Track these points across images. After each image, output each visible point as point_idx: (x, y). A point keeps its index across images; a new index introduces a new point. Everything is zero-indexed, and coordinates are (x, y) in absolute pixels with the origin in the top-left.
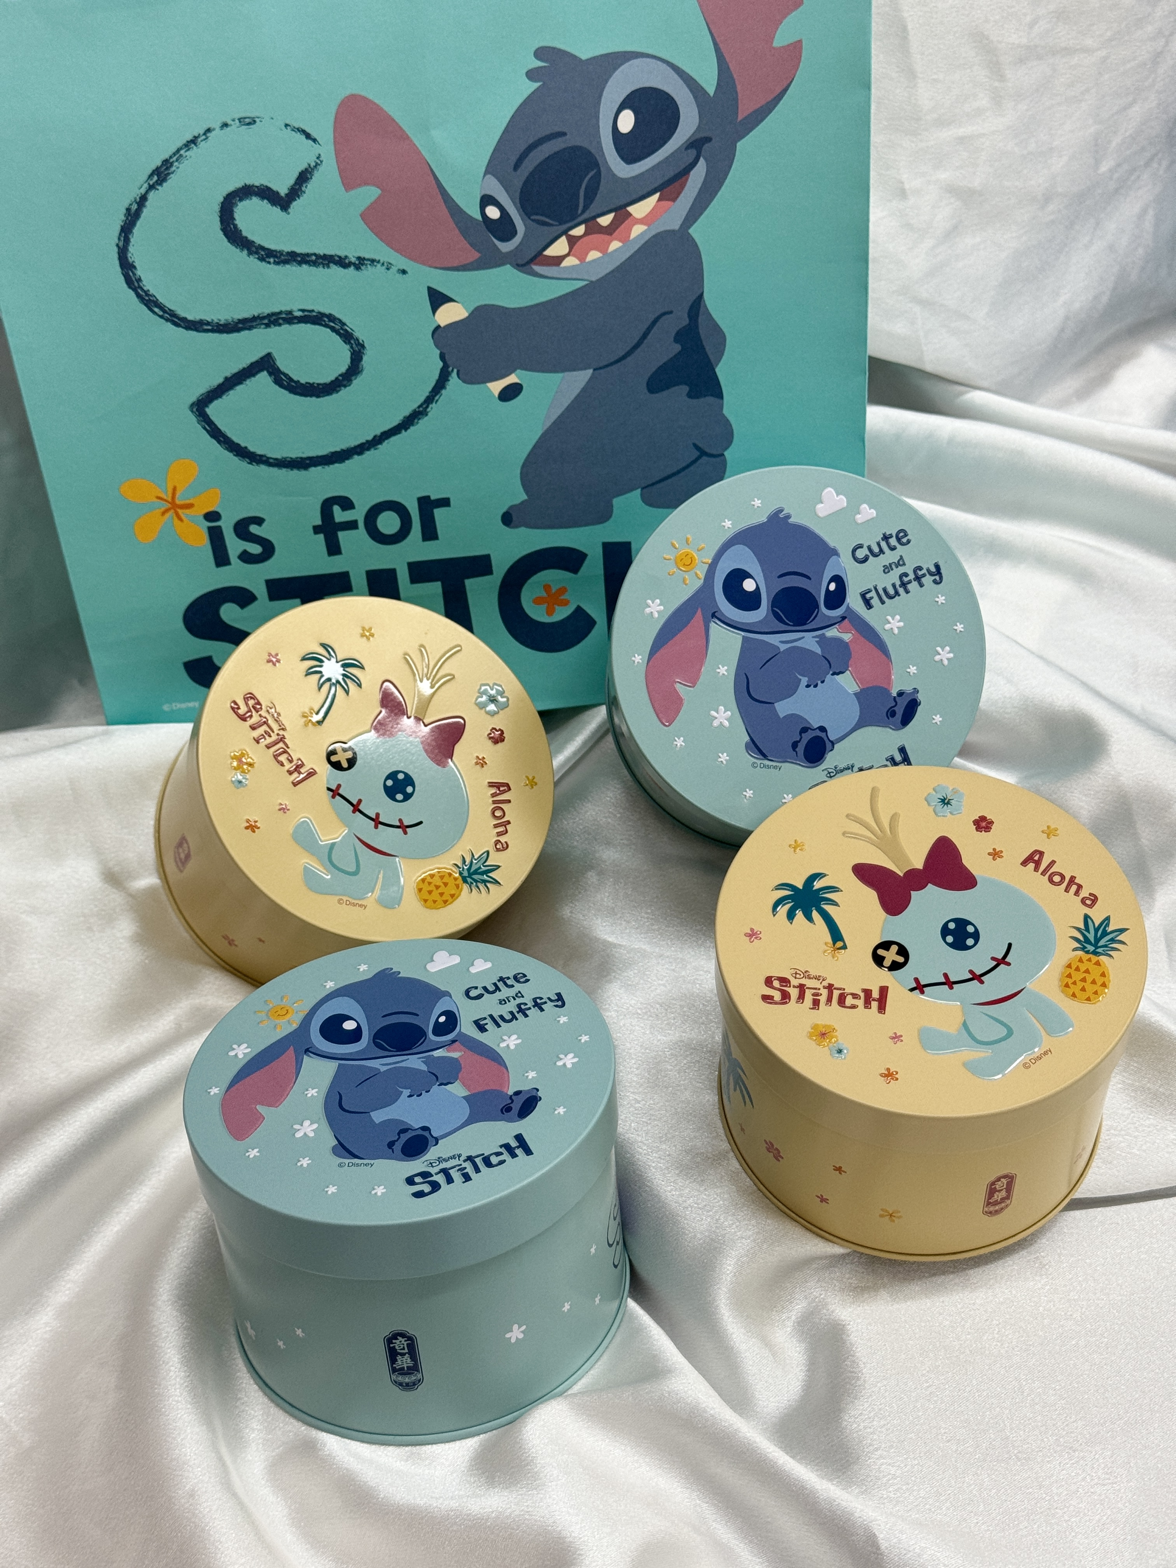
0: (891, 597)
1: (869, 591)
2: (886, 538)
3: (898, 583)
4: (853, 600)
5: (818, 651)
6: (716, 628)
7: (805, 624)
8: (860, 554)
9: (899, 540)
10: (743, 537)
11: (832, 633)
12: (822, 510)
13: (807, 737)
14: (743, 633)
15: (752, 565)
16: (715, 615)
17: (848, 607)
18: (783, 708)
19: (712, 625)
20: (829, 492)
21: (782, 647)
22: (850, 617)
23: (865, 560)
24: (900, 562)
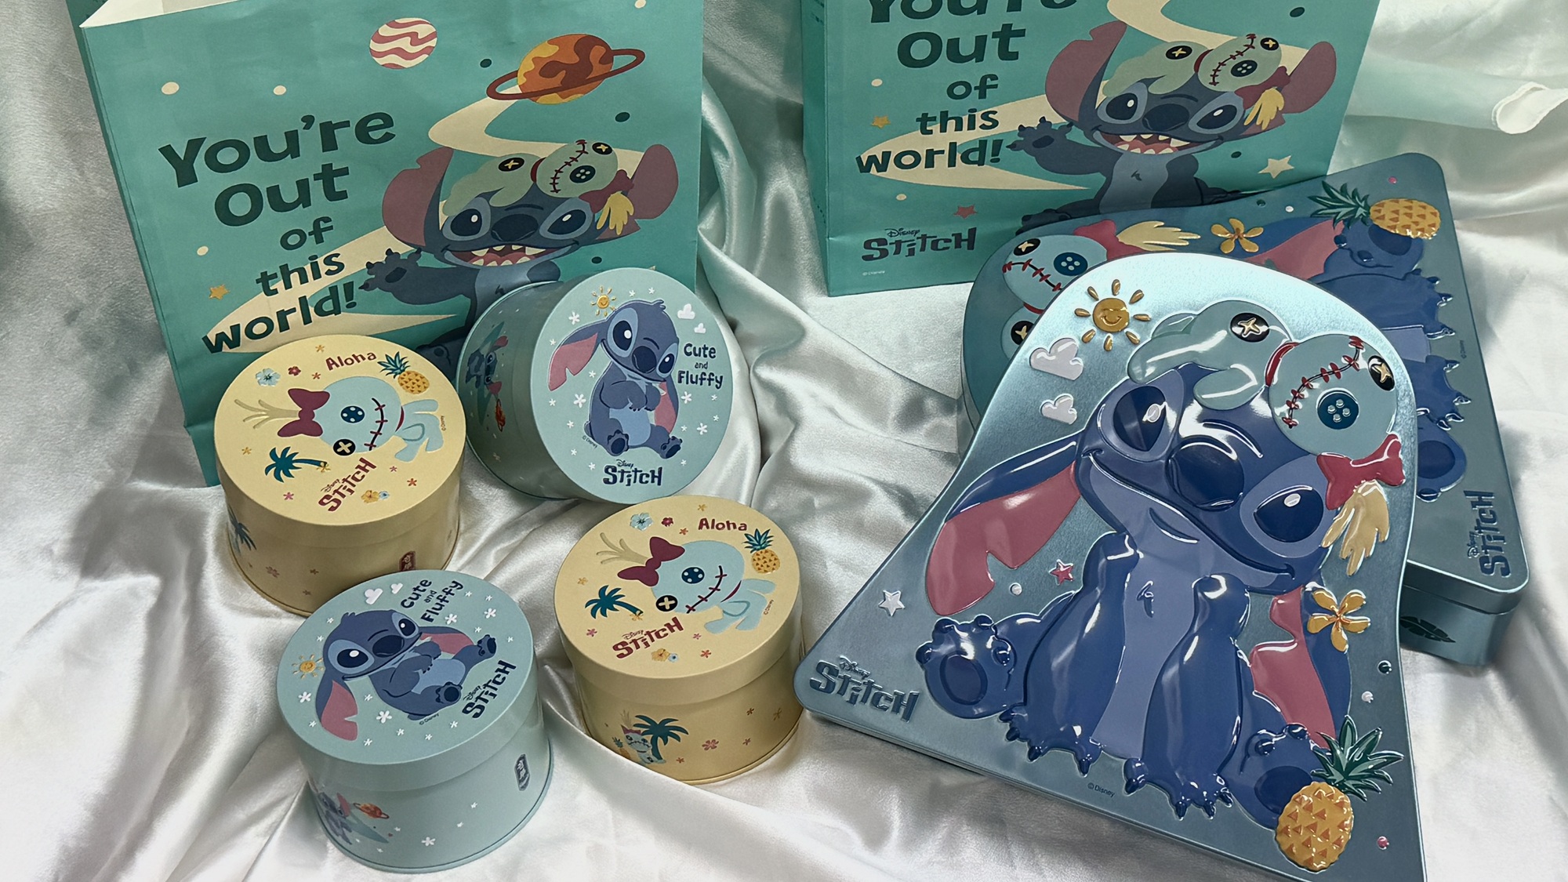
0: (692, 382)
1: (684, 372)
2: (705, 348)
3: (699, 377)
4: (674, 374)
5: (644, 390)
6: (601, 348)
7: (644, 372)
8: (689, 350)
9: (710, 352)
10: (638, 306)
11: (656, 385)
12: (681, 314)
13: (618, 436)
14: (612, 360)
15: (634, 322)
16: (603, 341)
17: (670, 375)
18: (614, 413)
19: (600, 345)
20: (688, 306)
21: (628, 379)
22: (668, 382)
23: (689, 354)
24: (705, 366)
